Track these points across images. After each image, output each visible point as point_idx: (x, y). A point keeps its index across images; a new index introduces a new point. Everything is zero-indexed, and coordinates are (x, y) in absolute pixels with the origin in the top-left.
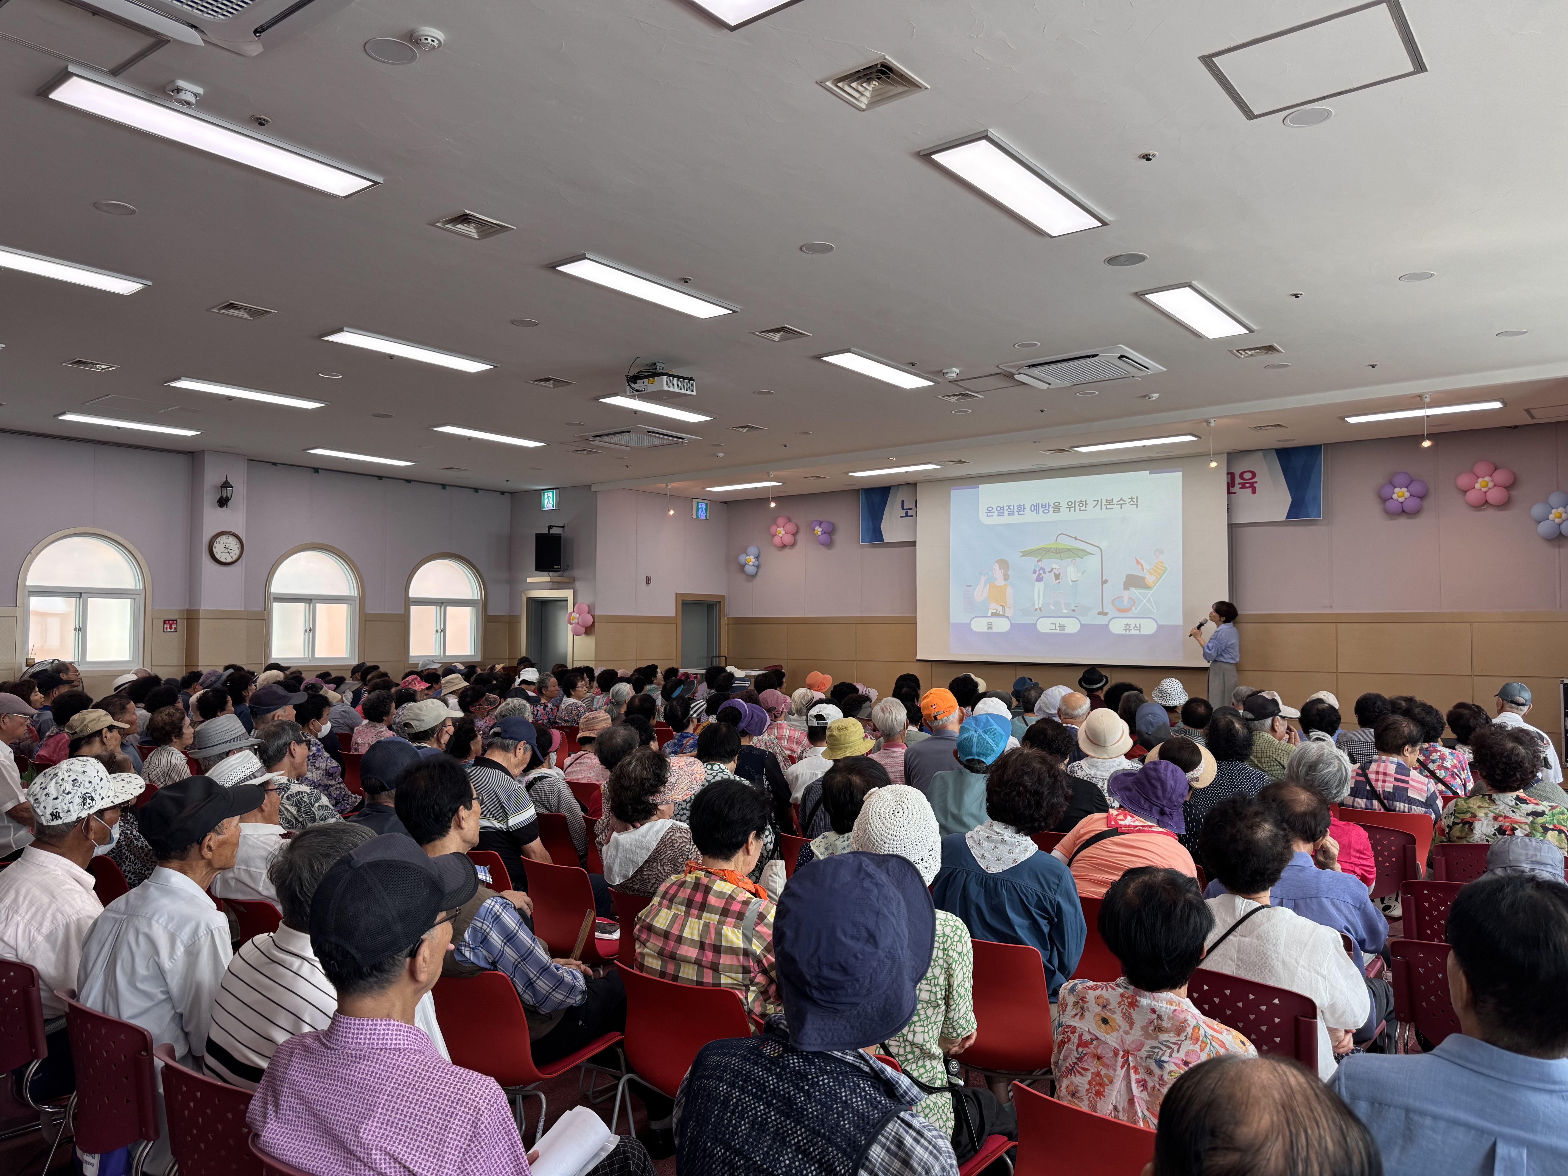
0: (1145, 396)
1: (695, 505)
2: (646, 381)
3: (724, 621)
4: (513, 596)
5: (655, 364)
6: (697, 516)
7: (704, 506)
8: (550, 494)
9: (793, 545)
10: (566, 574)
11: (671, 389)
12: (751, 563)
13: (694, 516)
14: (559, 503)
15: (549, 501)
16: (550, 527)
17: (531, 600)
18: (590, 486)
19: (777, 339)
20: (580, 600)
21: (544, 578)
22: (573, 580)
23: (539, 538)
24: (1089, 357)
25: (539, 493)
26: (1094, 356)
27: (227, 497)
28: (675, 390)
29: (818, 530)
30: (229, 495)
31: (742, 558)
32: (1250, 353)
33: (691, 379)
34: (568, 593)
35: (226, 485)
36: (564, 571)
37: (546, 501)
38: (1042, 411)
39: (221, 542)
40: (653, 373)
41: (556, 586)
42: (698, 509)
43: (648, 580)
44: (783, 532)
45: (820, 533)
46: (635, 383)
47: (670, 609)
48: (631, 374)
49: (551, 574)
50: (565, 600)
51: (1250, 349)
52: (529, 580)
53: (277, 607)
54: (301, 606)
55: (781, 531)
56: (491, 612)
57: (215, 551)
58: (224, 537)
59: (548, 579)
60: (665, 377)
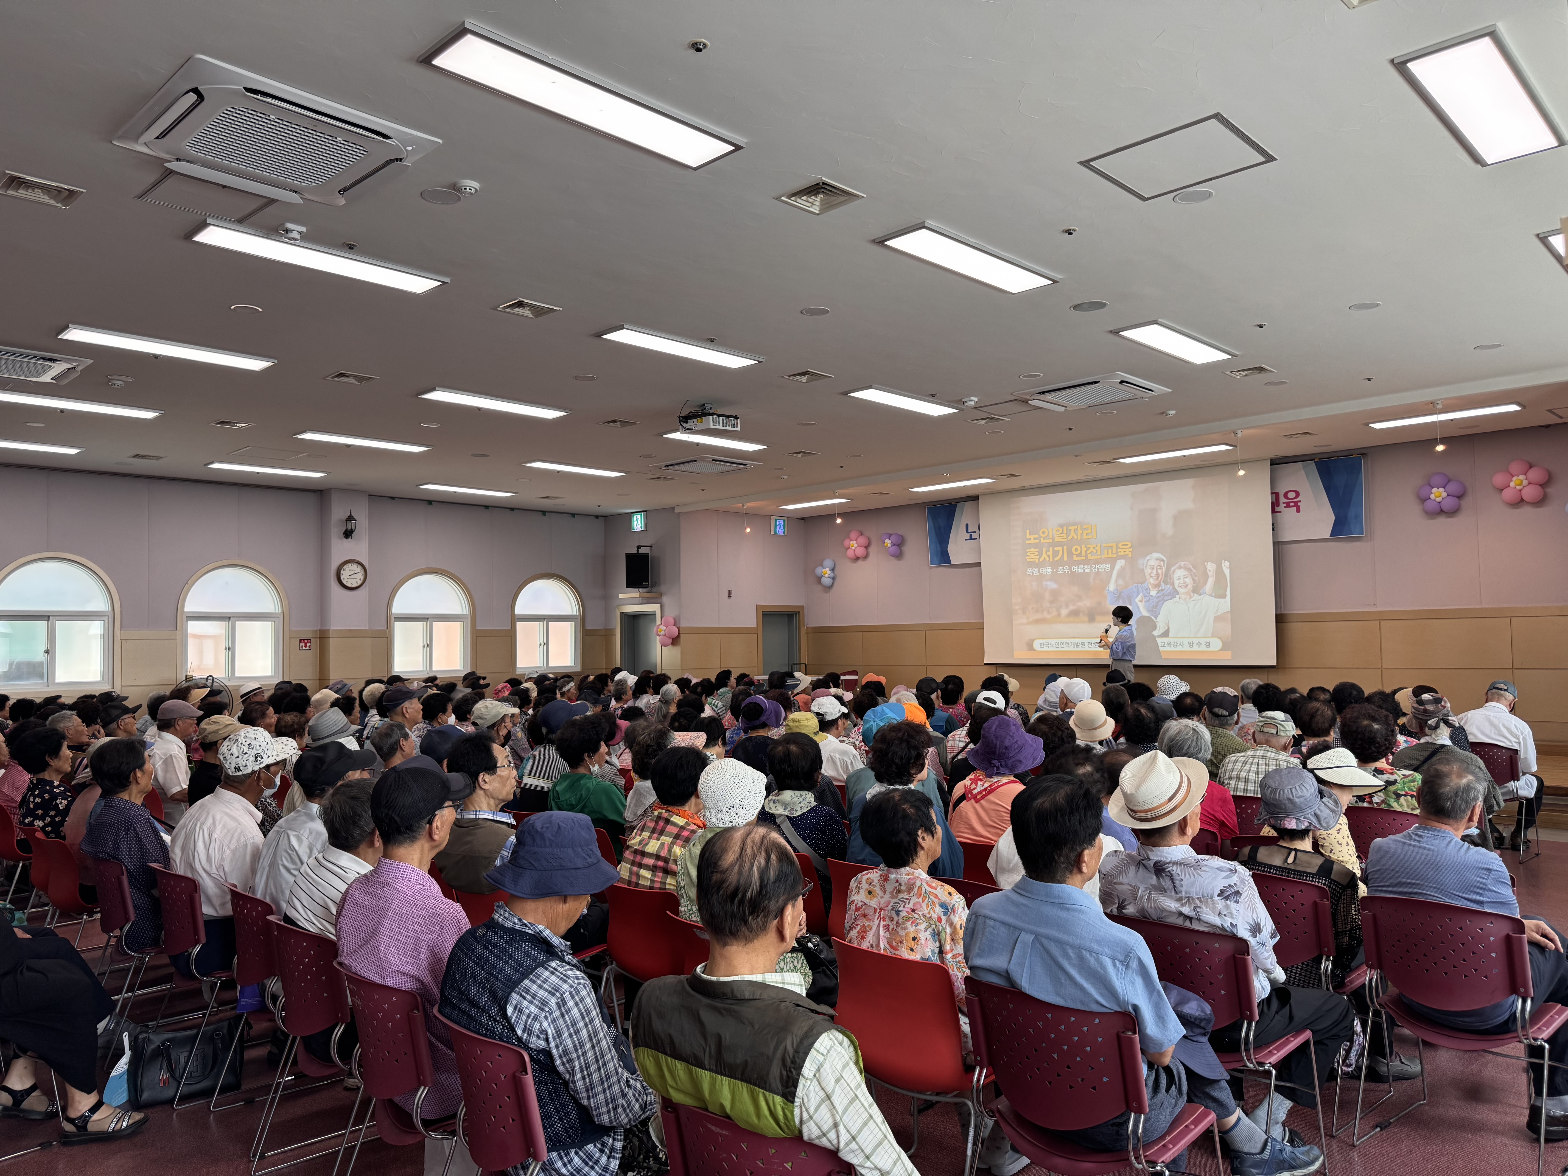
0: (1163, 413)
1: (773, 522)
2: (695, 420)
3: (803, 630)
4: (607, 611)
5: (704, 405)
6: (775, 532)
7: (782, 522)
8: (639, 517)
9: (866, 557)
10: (654, 589)
11: (718, 427)
12: (827, 575)
13: (773, 533)
14: (646, 525)
15: (638, 523)
16: (638, 547)
17: (624, 615)
18: (673, 508)
19: (805, 381)
20: (667, 612)
21: (634, 593)
22: (661, 595)
23: (629, 557)
24: (1091, 383)
25: (628, 517)
26: (1096, 383)
27: (351, 529)
28: (721, 427)
29: (888, 542)
30: (353, 528)
31: (819, 571)
32: (1244, 373)
33: (736, 417)
34: (655, 607)
35: (350, 518)
36: (652, 587)
37: (635, 523)
38: (1070, 429)
39: (347, 569)
40: (702, 413)
41: (645, 602)
42: (776, 525)
43: (730, 594)
44: (856, 545)
45: (889, 545)
46: (687, 423)
47: (750, 620)
48: (683, 415)
49: (640, 590)
50: (654, 614)
51: (1243, 371)
52: (621, 596)
53: (398, 626)
54: (420, 625)
55: (854, 544)
56: (588, 627)
57: (342, 577)
58: (350, 565)
59: (637, 595)
60: (711, 417)
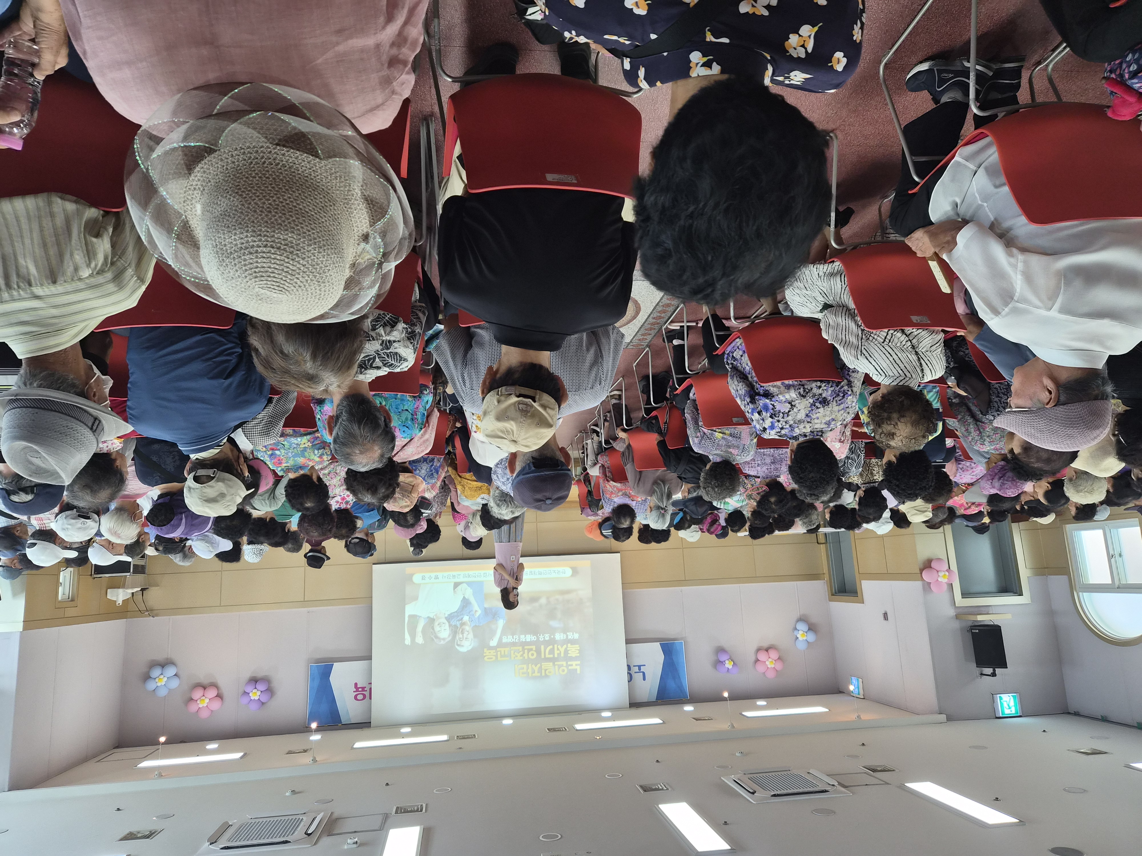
3: (826, 577)
7: (853, 690)
8: (1007, 712)
9: (759, 650)
10: (970, 624)
12: (801, 632)
13: (860, 680)
14: (993, 701)
15: (1008, 704)
16: (994, 674)
17: (1015, 593)
18: (949, 719)
20: (945, 596)
21: (983, 619)
22: (957, 617)
23: (1003, 664)
25: (1026, 712)
29: (729, 665)
31: (811, 637)
34: (964, 602)
37: (1012, 704)
41: (978, 609)
42: (858, 687)
43: (886, 616)
45: (727, 662)
47: (867, 587)
50: (965, 594)
52: (1013, 616)
55: (771, 664)
